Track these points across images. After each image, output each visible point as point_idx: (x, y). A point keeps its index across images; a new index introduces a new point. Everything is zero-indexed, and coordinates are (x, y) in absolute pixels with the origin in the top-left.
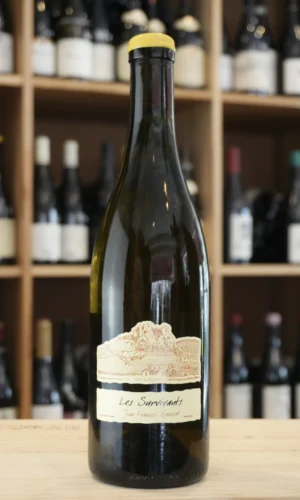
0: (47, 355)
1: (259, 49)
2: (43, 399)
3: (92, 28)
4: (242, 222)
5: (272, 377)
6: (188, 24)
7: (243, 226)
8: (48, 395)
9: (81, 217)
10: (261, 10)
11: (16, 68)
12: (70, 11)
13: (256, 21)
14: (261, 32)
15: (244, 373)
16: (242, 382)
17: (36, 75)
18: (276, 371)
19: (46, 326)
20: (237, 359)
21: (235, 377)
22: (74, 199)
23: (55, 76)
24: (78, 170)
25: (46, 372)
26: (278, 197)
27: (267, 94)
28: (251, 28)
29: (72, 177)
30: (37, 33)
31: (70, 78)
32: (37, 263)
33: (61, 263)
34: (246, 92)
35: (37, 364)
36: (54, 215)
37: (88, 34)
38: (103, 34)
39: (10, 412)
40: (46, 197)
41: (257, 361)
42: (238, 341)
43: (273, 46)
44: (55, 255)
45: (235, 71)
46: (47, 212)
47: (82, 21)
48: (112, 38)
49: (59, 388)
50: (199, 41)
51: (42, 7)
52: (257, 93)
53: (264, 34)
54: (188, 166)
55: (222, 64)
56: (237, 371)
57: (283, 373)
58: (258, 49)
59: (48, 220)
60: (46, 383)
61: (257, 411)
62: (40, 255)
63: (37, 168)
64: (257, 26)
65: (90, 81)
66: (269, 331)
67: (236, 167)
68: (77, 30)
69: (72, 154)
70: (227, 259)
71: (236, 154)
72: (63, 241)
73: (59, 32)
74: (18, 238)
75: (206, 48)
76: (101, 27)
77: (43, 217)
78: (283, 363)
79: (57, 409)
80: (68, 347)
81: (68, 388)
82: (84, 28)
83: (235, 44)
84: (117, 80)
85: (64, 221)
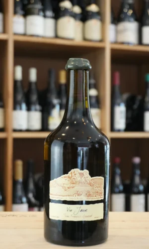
0: (20, 178)
2: (18, 201)
3: (44, 10)
4: (121, 110)
5: (136, 190)
6: (93, 8)
7: (121, 112)
8: (21, 199)
9: (38, 107)
10: (130, 1)
11: (5, 31)
12: (32, 1)
13: (128, 7)
14: (130, 12)
15: (121, 188)
16: (120, 192)
17: (15, 34)
18: (138, 187)
19: (20, 163)
20: (118, 180)
21: (117, 190)
22: (34, 98)
23: (25, 35)
24: (36, 83)
25: (19, 187)
26: (139, 98)
27: (134, 45)
28: (125, 10)
29: (33, 87)
30: (15, 13)
31: (32, 36)
32: (15, 131)
33: (28, 131)
34: (123, 43)
35: (15, 182)
36: (24, 106)
37: (42, 13)
38: (49, 13)
39: (1, 208)
40: (20, 97)
41: (128, 182)
42: (118, 171)
43: (136, 20)
44: (24, 127)
45: (117, 32)
46: (20, 105)
47: (39, 6)
48: (54, 15)
49: (26, 195)
50: (99, 17)
52: (128, 43)
53: (132, 13)
54: (93, 81)
55: (111, 29)
56: (118, 187)
57: (141, 188)
58: (129, 21)
59: (21, 109)
60: (20, 192)
61: (128, 207)
62: (17, 127)
63: (15, 82)
64: (128, 9)
65: (43, 37)
66: (134, 166)
67: (117, 82)
68: (36, 11)
69: (33, 75)
70: (112, 129)
71: (117, 75)
72: (29, 120)
73: (27, 13)
75: (102, 21)
76: (49, 10)
77: (18, 107)
78: (141, 183)
79: (25, 206)
80: (31, 174)
81: (31, 195)
82: (40, 10)
83: (117, 18)
84: (57, 37)
85: (29, 109)
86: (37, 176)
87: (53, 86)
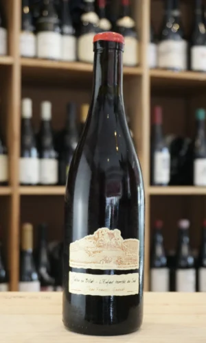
0: (29, 248)
1: (174, 39)
2: (26, 278)
3: (61, 25)
4: (163, 158)
5: (183, 263)
6: (126, 22)
7: (164, 160)
8: (30, 275)
9: (53, 153)
10: (176, 13)
11: (9, 52)
12: (46, 13)
13: (173, 20)
14: (176, 28)
15: (164, 260)
16: (162, 266)
17: (23, 57)
18: (185, 259)
19: (29, 228)
20: (159, 251)
21: (157, 263)
22: (48, 141)
23: (35, 57)
24: (51, 122)
25: (28, 260)
26: (188, 141)
27: (181, 71)
28: (169, 25)
29: (47, 127)
30: (23, 28)
31: (46, 59)
32: (22, 185)
33: (39, 185)
34: (165, 69)
35: (22, 253)
36: (34, 152)
37: (58, 29)
38: (68, 29)
39: (4, 286)
40: (29, 140)
41: (172, 253)
42: (160, 238)
44: (35, 180)
45: (158, 54)
46: (29, 150)
47: (54, 20)
48: (74, 31)
49: (37, 270)
51: (27, 10)
52: (173, 69)
53: (178, 30)
55: (150, 50)
56: (159, 259)
57: (191, 260)
59: (30, 156)
60: (29, 266)
61: (172, 287)
62: (25, 179)
63: (23, 120)
64: (173, 24)
65: (60, 61)
66: (181, 232)
67: (159, 120)
68: (51, 26)
69: (47, 110)
70: (152, 182)
71: (159, 111)
72: (41, 171)
73: (38, 27)
74: (10, 168)
75: (139, 39)
76: (67, 25)
77: (26, 153)
78: (191, 254)
79: (36, 285)
80: (43, 243)
81: (43, 271)
82: (56, 25)
83: (159, 36)
84: (78, 60)
85: (41, 156)
86: (52, 245)
87: (73, 125)
